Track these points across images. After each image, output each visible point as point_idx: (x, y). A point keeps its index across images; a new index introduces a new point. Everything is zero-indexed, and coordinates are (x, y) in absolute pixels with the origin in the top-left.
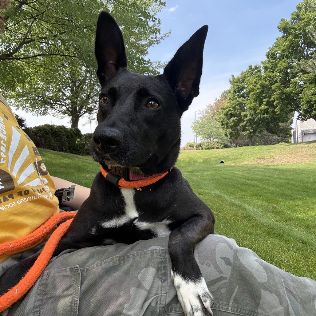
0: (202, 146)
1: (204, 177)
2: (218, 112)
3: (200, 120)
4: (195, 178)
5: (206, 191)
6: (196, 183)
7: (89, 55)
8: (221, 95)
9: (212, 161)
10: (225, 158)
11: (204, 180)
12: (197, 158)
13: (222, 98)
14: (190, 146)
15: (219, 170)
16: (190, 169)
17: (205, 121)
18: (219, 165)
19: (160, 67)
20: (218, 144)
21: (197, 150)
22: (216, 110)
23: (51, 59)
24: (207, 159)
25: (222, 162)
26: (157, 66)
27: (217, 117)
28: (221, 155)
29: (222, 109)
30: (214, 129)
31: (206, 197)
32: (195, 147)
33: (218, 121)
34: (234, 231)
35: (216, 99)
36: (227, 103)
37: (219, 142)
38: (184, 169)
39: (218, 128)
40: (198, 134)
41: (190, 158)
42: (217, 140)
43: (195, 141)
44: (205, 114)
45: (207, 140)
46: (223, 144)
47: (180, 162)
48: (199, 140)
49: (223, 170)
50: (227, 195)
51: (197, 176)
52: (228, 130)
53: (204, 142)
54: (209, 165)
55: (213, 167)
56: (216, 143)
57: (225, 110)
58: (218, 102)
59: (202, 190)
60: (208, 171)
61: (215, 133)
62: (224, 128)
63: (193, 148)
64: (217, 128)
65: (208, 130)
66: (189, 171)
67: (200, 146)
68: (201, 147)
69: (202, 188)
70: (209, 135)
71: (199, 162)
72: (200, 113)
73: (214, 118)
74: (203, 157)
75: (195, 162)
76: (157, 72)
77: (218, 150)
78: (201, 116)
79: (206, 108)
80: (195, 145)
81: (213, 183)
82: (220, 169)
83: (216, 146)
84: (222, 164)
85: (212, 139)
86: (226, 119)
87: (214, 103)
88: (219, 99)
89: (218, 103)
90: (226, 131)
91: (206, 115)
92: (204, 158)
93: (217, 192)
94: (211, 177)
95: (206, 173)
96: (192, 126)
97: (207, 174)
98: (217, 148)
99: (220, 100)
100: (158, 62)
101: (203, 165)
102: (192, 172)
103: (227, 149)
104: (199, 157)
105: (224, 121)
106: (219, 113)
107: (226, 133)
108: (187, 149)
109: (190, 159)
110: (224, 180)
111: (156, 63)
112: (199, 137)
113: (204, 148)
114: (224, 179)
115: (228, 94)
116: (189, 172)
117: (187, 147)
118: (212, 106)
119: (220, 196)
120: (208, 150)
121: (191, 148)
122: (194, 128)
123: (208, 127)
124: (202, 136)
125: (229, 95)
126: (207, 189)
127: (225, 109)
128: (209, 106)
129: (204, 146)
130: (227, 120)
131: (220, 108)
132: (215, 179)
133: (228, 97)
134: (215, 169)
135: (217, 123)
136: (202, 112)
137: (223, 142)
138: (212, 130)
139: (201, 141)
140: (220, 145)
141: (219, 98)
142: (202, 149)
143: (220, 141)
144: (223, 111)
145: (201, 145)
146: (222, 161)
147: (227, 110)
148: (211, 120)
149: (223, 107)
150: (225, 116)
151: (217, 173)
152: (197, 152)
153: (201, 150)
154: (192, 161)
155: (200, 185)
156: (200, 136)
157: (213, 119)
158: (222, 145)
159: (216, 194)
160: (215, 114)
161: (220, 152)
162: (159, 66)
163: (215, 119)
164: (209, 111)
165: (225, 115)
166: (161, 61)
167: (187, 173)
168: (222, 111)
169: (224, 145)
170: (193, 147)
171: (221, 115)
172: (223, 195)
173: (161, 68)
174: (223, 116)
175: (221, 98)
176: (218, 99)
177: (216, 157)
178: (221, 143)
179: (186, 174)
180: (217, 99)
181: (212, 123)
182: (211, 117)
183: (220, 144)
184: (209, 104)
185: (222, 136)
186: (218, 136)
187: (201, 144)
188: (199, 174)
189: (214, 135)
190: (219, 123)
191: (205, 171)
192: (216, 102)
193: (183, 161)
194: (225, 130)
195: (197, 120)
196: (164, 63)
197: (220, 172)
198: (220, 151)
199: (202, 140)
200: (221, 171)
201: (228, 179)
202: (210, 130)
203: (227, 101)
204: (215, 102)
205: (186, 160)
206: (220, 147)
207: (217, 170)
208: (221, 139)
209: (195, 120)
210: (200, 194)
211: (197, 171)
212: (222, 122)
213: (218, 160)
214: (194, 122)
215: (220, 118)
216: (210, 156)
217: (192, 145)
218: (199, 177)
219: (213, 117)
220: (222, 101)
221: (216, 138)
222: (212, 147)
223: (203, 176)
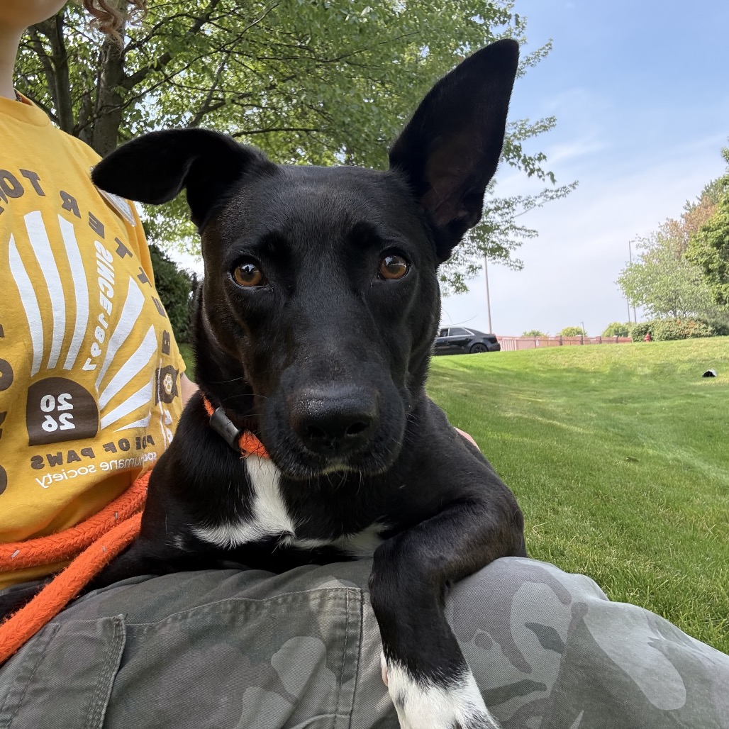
0: (650, 333)
1: (650, 414)
2: (693, 239)
3: (644, 263)
4: (624, 418)
5: (651, 452)
6: (623, 429)
7: (344, 122)
8: (701, 194)
9: (679, 372)
10: (717, 362)
11: (650, 421)
12: (634, 363)
13: (704, 200)
14: (616, 333)
15: (697, 396)
16: (614, 393)
17: (658, 264)
18: (699, 384)
19: (525, 133)
20: (697, 326)
21: (636, 344)
22: (688, 233)
23: (264, 140)
24: (664, 366)
25: (709, 375)
26: (517, 133)
27: (692, 252)
28: (705, 356)
29: (704, 230)
30: (685, 286)
31: (646, 468)
32: (630, 336)
33: (695, 262)
34: (709, 562)
35: (688, 205)
36: (720, 214)
37: (699, 320)
38: (597, 393)
39: (696, 283)
40: (638, 297)
41: (615, 363)
42: (694, 315)
43: (632, 320)
44: (656, 246)
45: (664, 316)
46: (713, 326)
47: (585, 375)
48: (642, 317)
49: (708, 395)
50: (710, 463)
51: (633, 412)
52: (724, 286)
53: (656, 322)
54: (671, 383)
55: (682, 389)
56: (693, 322)
57: (715, 233)
58: (693, 211)
59: (639, 450)
60: (664, 398)
61: (686, 297)
62: (713, 280)
63: (625, 338)
64: (694, 281)
65: (665, 288)
66: (611, 397)
67: (645, 333)
68: (647, 335)
69: (640, 445)
70: (672, 303)
71: (641, 374)
72: (642, 243)
73: (684, 255)
74: (651, 361)
75: (630, 374)
76: (512, 148)
77: (696, 340)
78: (646, 251)
79: (659, 230)
80: (631, 330)
81: (675, 431)
82: (702, 393)
83: (692, 331)
84: (709, 381)
85: (678, 311)
86: (718, 256)
87: (682, 216)
88: (697, 204)
89: (692, 215)
90: (718, 288)
91: (661, 247)
92: (655, 364)
93: (684, 455)
94: (671, 414)
95: (657, 404)
96: (621, 281)
97: (662, 407)
98: (695, 336)
99: (700, 205)
100: (519, 123)
101: (653, 382)
102: (620, 400)
103: (723, 337)
104: (642, 361)
105: (712, 263)
106: (697, 241)
107: (720, 294)
108: (610, 342)
109: (616, 368)
110: (708, 423)
111: (515, 126)
112: (642, 308)
113: (655, 337)
114: (707, 419)
115: (723, 188)
116: (610, 401)
117: (609, 336)
118: (675, 225)
119: (689, 467)
120: (667, 342)
121: (621, 338)
122: (624, 283)
123: (668, 279)
124: (650, 305)
125: (725, 190)
126: (653, 447)
127: (713, 231)
128: (667, 225)
129: (656, 332)
130: (721, 257)
131: (699, 229)
132: (682, 421)
133: (721, 196)
134: (685, 392)
135: (691, 269)
136: (646, 241)
137: (713, 320)
138: (678, 288)
139: (647, 318)
140: (704, 328)
141: (697, 202)
142: (651, 339)
143: (705, 317)
144: (709, 234)
145: (647, 329)
146: (709, 372)
147: (720, 231)
148: (673, 262)
149: (707, 225)
150: (715, 248)
151: (690, 404)
152: (634, 348)
153: (648, 343)
154: (621, 372)
155: (636, 436)
156: (645, 305)
157: (679, 258)
158: (710, 328)
159: (679, 461)
160: (685, 243)
161: (701, 346)
162: (523, 131)
163: (687, 257)
164: (669, 236)
165: (713, 245)
166: (528, 120)
167: (603, 405)
168: (706, 236)
169: (716, 328)
170: (626, 334)
171: (702, 246)
172: (697, 463)
173: (529, 136)
174: (707, 248)
175: (701, 200)
176: (694, 205)
177: (690, 361)
178: (706, 323)
179: (600, 408)
180: (691, 204)
181: (678, 269)
182: (673, 253)
183: (704, 325)
184: (667, 219)
185: (708, 304)
186: (696, 303)
187: (647, 327)
188: (636, 405)
189: (685, 302)
190: (697, 267)
191: (656, 399)
192: (688, 212)
193: (595, 372)
194: (715, 288)
195: (634, 262)
196: (537, 124)
197: (699, 401)
198: (702, 343)
199: (649, 316)
200: (704, 397)
201: (720, 419)
202: (673, 289)
203: (719, 208)
204: (684, 212)
205: (602, 370)
206: (704, 333)
207: (690, 395)
208: (707, 311)
209: (628, 264)
210: (630, 460)
211: (633, 399)
212: (706, 264)
213: (698, 369)
214: (626, 268)
215: (702, 255)
216: (673, 359)
217: (623, 329)
218: (636, 414)
219: (679, 252)
220: (706, 208)
221: (691, 310)
222: (680, 335)
223: (649, 412)
